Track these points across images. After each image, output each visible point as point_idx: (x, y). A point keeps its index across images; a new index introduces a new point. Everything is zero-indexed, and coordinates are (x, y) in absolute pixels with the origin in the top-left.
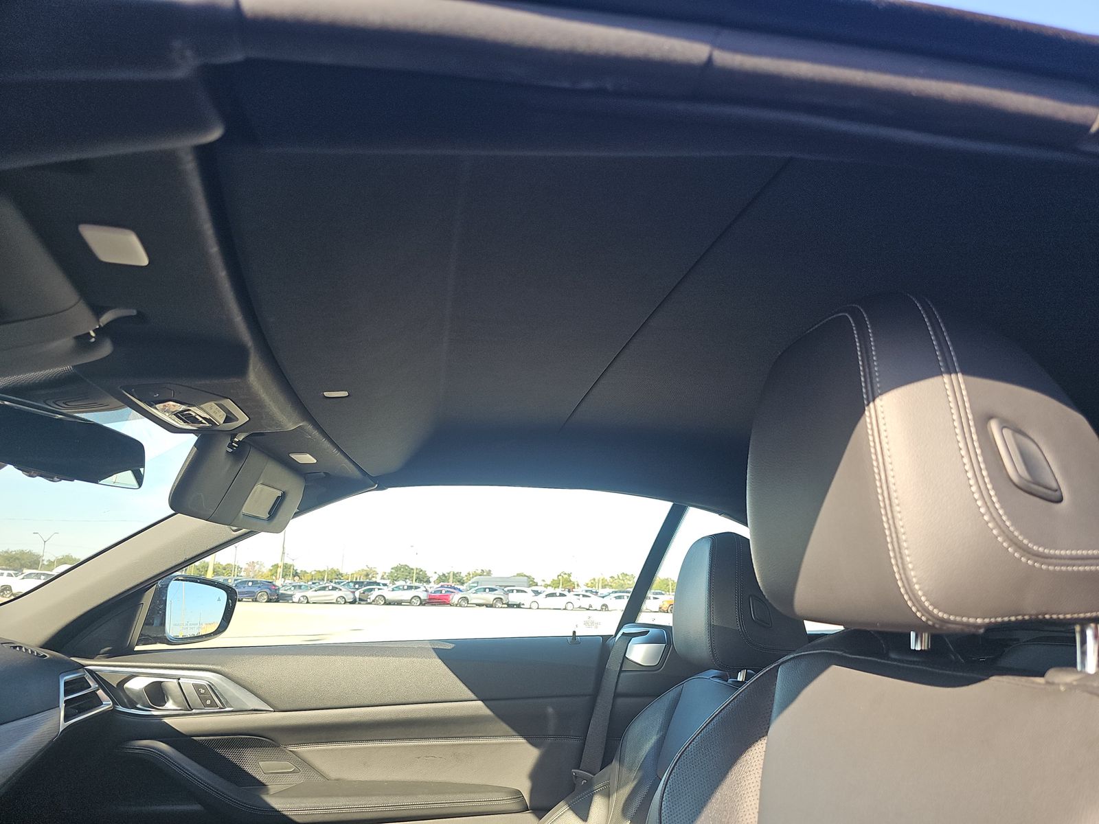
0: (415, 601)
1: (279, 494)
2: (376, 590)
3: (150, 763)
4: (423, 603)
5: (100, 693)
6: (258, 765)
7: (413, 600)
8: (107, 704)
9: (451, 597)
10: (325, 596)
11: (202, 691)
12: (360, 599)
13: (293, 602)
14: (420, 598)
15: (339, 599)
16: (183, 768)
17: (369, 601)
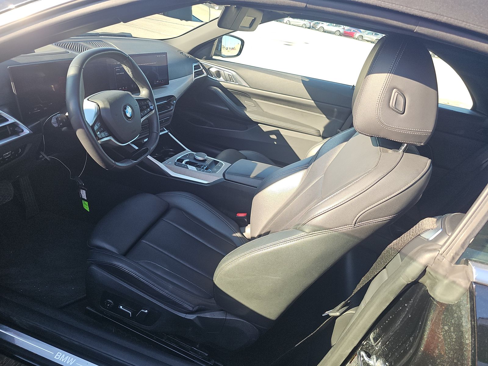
0: (337, 33)
1: (253, 18)
2: (321, 23)
3: (215, 93)
4: (340, 35)
5: (203, 70)
6: (245, 102)
7: (337, 32)
8: (205, 74)
9: (355, 34)
10: (298, 22)
11: (230, 77)
12: (313, 27)
13: (284, 23)
14: (340, 31)
15: (303, 25)
16: (224, 98)
17: (316, 28)
